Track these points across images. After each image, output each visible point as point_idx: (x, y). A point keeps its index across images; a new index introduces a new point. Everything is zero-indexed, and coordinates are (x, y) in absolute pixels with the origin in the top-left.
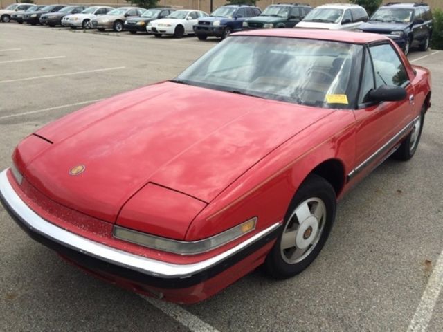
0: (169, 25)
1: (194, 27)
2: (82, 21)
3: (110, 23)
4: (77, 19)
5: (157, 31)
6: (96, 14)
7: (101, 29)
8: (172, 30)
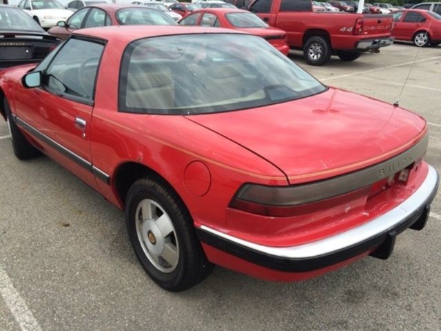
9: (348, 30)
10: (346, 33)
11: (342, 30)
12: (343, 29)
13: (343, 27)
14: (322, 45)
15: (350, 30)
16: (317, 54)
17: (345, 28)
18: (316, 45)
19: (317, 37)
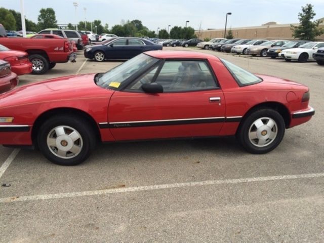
0: (295, 53)
1: (313, 54)
2: (243, 49)
3: (259, 51)
4: (240, 48)
5: (284, 57)
6: (254, 45)
7: (254, 55)
8: (297, 56)
9: (60, 49)
10: (59, 51)
11: (55, 49)
12: (57, 49)
13: (56, 47)
14: (42, 60)
15: (62, 49)
16: (39, 66)
17: (57, 48)
18: (36, 60)
19: (36, 55)
